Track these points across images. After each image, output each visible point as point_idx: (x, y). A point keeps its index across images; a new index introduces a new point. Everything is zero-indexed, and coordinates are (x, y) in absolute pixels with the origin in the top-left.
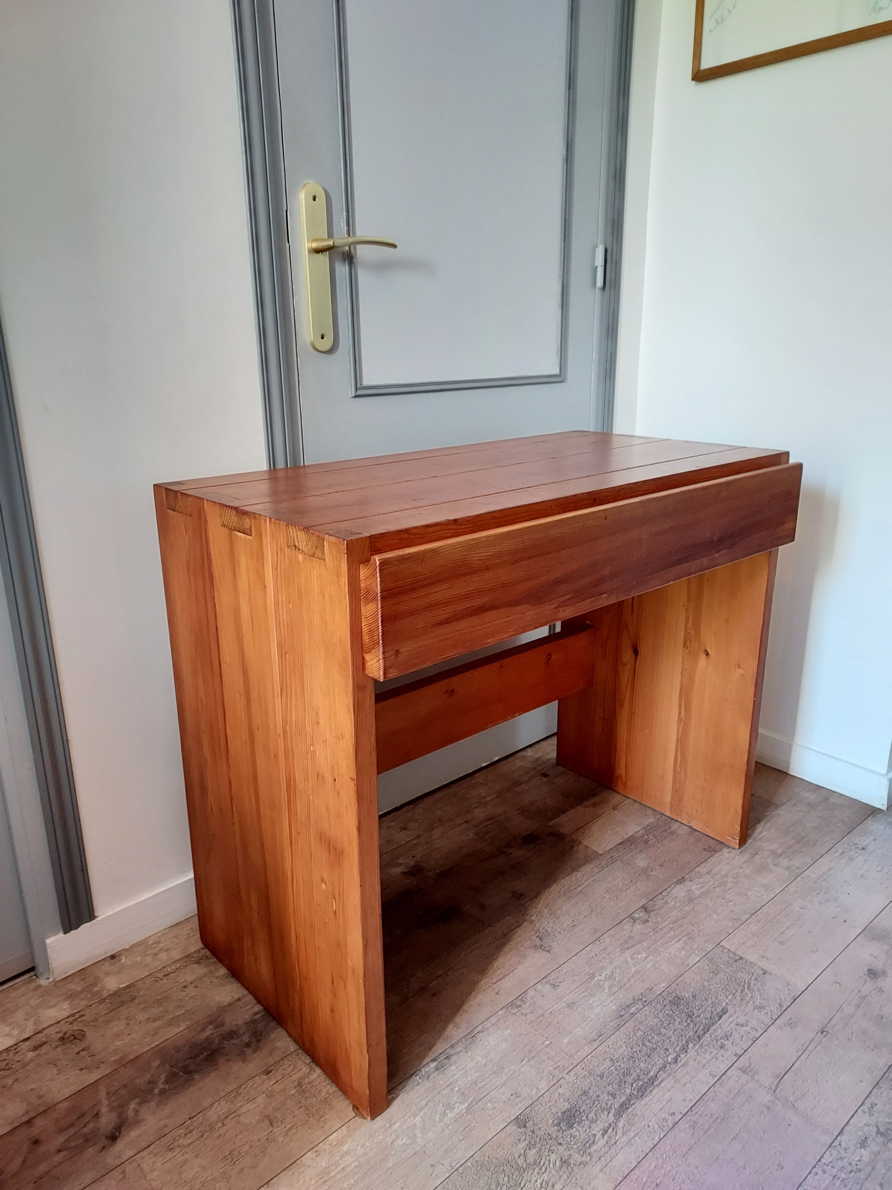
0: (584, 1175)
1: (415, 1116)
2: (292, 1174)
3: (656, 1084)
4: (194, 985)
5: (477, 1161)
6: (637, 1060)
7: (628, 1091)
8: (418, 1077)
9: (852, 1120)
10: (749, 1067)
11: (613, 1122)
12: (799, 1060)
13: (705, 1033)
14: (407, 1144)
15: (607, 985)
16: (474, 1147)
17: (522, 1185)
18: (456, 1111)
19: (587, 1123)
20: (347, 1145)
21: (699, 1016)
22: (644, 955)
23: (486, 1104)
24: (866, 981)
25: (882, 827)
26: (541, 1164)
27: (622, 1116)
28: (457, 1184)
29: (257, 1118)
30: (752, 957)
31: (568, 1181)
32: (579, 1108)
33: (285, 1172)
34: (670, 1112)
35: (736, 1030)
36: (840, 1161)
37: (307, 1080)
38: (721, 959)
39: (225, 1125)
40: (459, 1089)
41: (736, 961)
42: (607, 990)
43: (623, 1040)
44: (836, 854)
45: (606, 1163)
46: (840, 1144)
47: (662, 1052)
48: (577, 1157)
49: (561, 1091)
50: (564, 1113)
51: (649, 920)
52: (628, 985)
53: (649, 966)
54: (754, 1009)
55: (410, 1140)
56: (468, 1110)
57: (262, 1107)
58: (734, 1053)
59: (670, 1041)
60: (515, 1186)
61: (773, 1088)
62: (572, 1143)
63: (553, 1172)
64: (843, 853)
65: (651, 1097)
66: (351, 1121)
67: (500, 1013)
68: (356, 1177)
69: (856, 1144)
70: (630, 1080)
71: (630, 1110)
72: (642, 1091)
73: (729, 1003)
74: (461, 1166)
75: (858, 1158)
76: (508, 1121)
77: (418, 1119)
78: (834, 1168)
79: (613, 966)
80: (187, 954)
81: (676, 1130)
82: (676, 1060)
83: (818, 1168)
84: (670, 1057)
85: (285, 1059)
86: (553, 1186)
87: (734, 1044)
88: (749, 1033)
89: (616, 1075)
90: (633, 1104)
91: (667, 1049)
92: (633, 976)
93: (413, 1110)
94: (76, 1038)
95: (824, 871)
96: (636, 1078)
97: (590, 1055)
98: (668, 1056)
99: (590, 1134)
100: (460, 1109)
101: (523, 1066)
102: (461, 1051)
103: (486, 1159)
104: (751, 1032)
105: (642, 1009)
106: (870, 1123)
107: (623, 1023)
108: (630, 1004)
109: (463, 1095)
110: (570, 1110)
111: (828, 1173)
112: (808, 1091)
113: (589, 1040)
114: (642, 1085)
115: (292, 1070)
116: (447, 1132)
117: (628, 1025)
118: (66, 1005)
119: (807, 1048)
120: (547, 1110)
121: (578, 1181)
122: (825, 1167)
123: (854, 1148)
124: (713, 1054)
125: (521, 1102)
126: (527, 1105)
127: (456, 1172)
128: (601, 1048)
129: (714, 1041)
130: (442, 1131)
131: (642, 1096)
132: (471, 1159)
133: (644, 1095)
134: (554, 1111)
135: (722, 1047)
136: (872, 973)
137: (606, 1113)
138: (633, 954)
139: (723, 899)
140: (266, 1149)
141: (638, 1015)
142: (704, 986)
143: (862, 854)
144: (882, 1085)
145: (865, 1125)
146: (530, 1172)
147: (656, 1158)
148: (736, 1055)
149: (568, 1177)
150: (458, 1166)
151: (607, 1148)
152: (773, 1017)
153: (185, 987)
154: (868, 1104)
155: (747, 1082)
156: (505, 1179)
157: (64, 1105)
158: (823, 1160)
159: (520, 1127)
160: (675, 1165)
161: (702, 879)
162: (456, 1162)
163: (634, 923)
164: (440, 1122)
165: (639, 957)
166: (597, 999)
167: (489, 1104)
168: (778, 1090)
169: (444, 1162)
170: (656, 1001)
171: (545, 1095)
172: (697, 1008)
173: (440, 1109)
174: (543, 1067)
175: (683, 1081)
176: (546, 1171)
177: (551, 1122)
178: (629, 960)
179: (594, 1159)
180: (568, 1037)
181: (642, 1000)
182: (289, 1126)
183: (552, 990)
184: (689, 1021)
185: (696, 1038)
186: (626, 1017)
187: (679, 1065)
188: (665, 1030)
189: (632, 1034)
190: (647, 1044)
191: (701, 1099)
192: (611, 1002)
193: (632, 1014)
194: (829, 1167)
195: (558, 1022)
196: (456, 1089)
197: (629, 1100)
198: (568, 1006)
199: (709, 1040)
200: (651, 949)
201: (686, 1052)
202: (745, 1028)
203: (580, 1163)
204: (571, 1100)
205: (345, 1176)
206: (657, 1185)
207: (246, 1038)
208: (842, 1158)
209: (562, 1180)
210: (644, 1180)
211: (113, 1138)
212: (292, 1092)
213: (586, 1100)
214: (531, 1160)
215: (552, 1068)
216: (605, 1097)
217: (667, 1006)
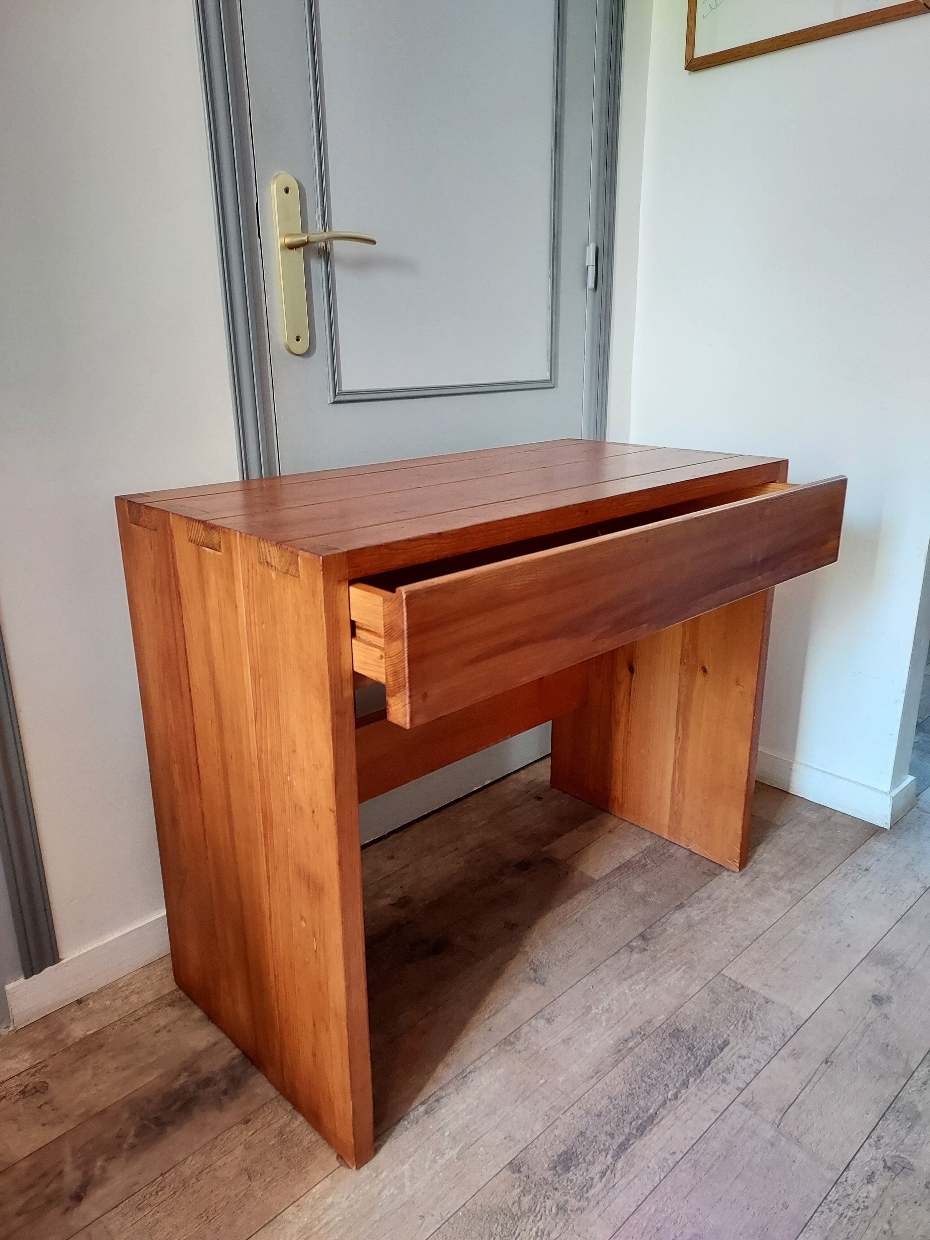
0: (581, 1222)
1: (403, 1163)
2: (272, 1231)
3: (655, 1122)
4: (167, 1029)
5: (468, 1210)
6: (636, 1097)
7: (627, 1131)
8: (406, 1122)
9: (858, 1154)
10: (752, 1101)
11: (611, 1163)
12: (804, 1091)
13: (706, 1067)
14: (394, 1195)
15: (604, 1018)
16: (465, 1196)
17: (516, 1235)
18: (447, 1157)
19: (584, 1165)
20: (331, 1197)
21: (700, 1049)
22: (642, 985)
23: (479, 1148)
24: (871, 1008)
25: (885, 847)
26: (537, 1211)
27: (620, 1157)
28: (448, 1235)
29: (235, 1171)
30: (753, 985)
31: (565, 1228)
32: (576, 1150)
33: (264, 1229)
34: (671, 1152)
35: (738, 1062)
36: (846, 1198)
37: (288, 1129)
38: (722, 988)
39: (199, 1181)
40: (450, 1134)
41: (737, 990)
42: (604, 1024)
43: (622, 1077)
44: (839, 876)
45: (604, 1208)
46: (846, 1180)
47: (662, 1088)
48: (574, 1203)
49: (556, 1132)
50: (560, 1156)
51: (647, 948)
52: (626, 1018)
53: (647, 997)
54: (757, 1040)
55: (397, 1191)
56: (460, 1155)
57: (239, 1159)
58: (736, 1086)
59: (670, 1076)
60: (509, 1236)
61: (776, 1122)
62: (569, 1188)
63: (549, 1219)
64: (845, 875)
65: (651, 1136)
66: (335, 1172)
67: (493, 1051)
68: (340, 1232)
69: (863, 1180)
70: (628, 1118)
71: (629, 1150)
72: (641, 1130)
73: (731, 1034)
74: (452, 1216)
75: (865, 1195)
76: (502, 1166)
77: (406, 1166)
78: (840, 1206)
79: (610, 999)
80: (160, 996)
81: (677, 1171)
82: (676, 1096)
83: (825, 1206)
84: (670, 1093)
85: (265, 1107)
86: (549, 1234)
87: (736, 1078)
88: (751, 1065)
89: (614, 1114)
90: (632, 1144)
91: (667, 1085)
92: (631, 1008)
93: (401, 1157)
94: (38, 1091)
95: (827, 893)
96: (635, 1117)
97: (587, 1094)
98: (667, 1092)
99: (587, 1178)
100: (451, 1155)
101: (517, 1107)
102: (452, 1093)
103: (479, 1208)
104: (753, 1064)
105: (640, 1043)
106: (877, 1156)
107: (621, 1058)
108: (628, 1039)
109: (454, 1140)
110: (565, 1153)
111: (834, 1211)
112: (813, 1125)
113: (586, 1077)
114: (641, 1124)
115: (272, 1119)
116: (437, 1180)
117: (626, 1060)
118: (27, 1055)
119: (811, 1079)
120: (542, 1153)
121: (575, 1228)
122: (831, 1205)
123: (861, 1184)
124: (715, 1088)
125: (515, 1145)
126: (521, 1149)
127: (447, 1223)
128: (598, 1085)
129: (716, 1075)
130: (432, 1180)
131: (642, 1134)
132: (463, 1209)
133: (644, 1135)
134: (549, 1154)
135: (724, 1080)
136: (877, 1000)
137: (604, 1154)
138: (631, 985)
139: (723, 925)
140: (244, 1205)
141: (637, 1050)
142: (705, 1018)
143: (865, 875)
144: (888, 1117)
145: (872, 1159)
146: (525, 1221)
147: (657, 1201)
148: (738, 1089)
149: (565, 1225)
150: (449, 1216)
151: (605, 1192)
152: (777, 1048)
153: (157, 1032)
154: (874, 1137)
155: (750, 1117)
156: (498, 1229)
157: (25, 1164)
158: (829, 1198)
159: (514, 1173)
160: (676, 1207)
161: (701, 905)
162: (447, 1212)
163: (631, 952)
164: (429, 1169)
165: (638, 987)
166: (594, 1033)
167: (482, 1149)
168: (782, 1124)
169: (434, 1213)
170: (655, 1034)
171: (540, 1138)
172: (698, 1040)
173: (430, 1155)
174: (537, 1107)
175: (684, 1118)
176: (541, 1219)
177: (547, 1165)
178: (627, 991)
179: (592, 1204)
180: (564, 1075)
181: (640, 1033)
182: (268, 1180)
183: (547, 1025)
184: (689, 1055)
185: (697, 1072)
186: (625, 1051)
187: (680, 1101)
188: (665, 1065)
189: (631, 1069)
190: (646, 1079)
191: (703, 1137)
192: (609, 1036)
193: (631, 1048)
194: (836, 1205)
195: (553, 1059)
196: (447, 1134)
197: (627, 1139)
198: (564, 1041)
199: (711, 1074)
200: (649, 979)
201: (687, 1087)
202: (747, 1061)
203: (578, 1209)
204: (567, 1142)
205: (329, 1231)
206: (658, 1230)
207: (223, 1085)
208: (849, 1195)
209: (559, 1227)
210: (645, 1224)
211: (78, 1198)
212: (273, 1142)
213: (583, 1142)
214: (525, 1206)
215: (547, 1109)
216: (603, 1137)
217: (667, 1040)
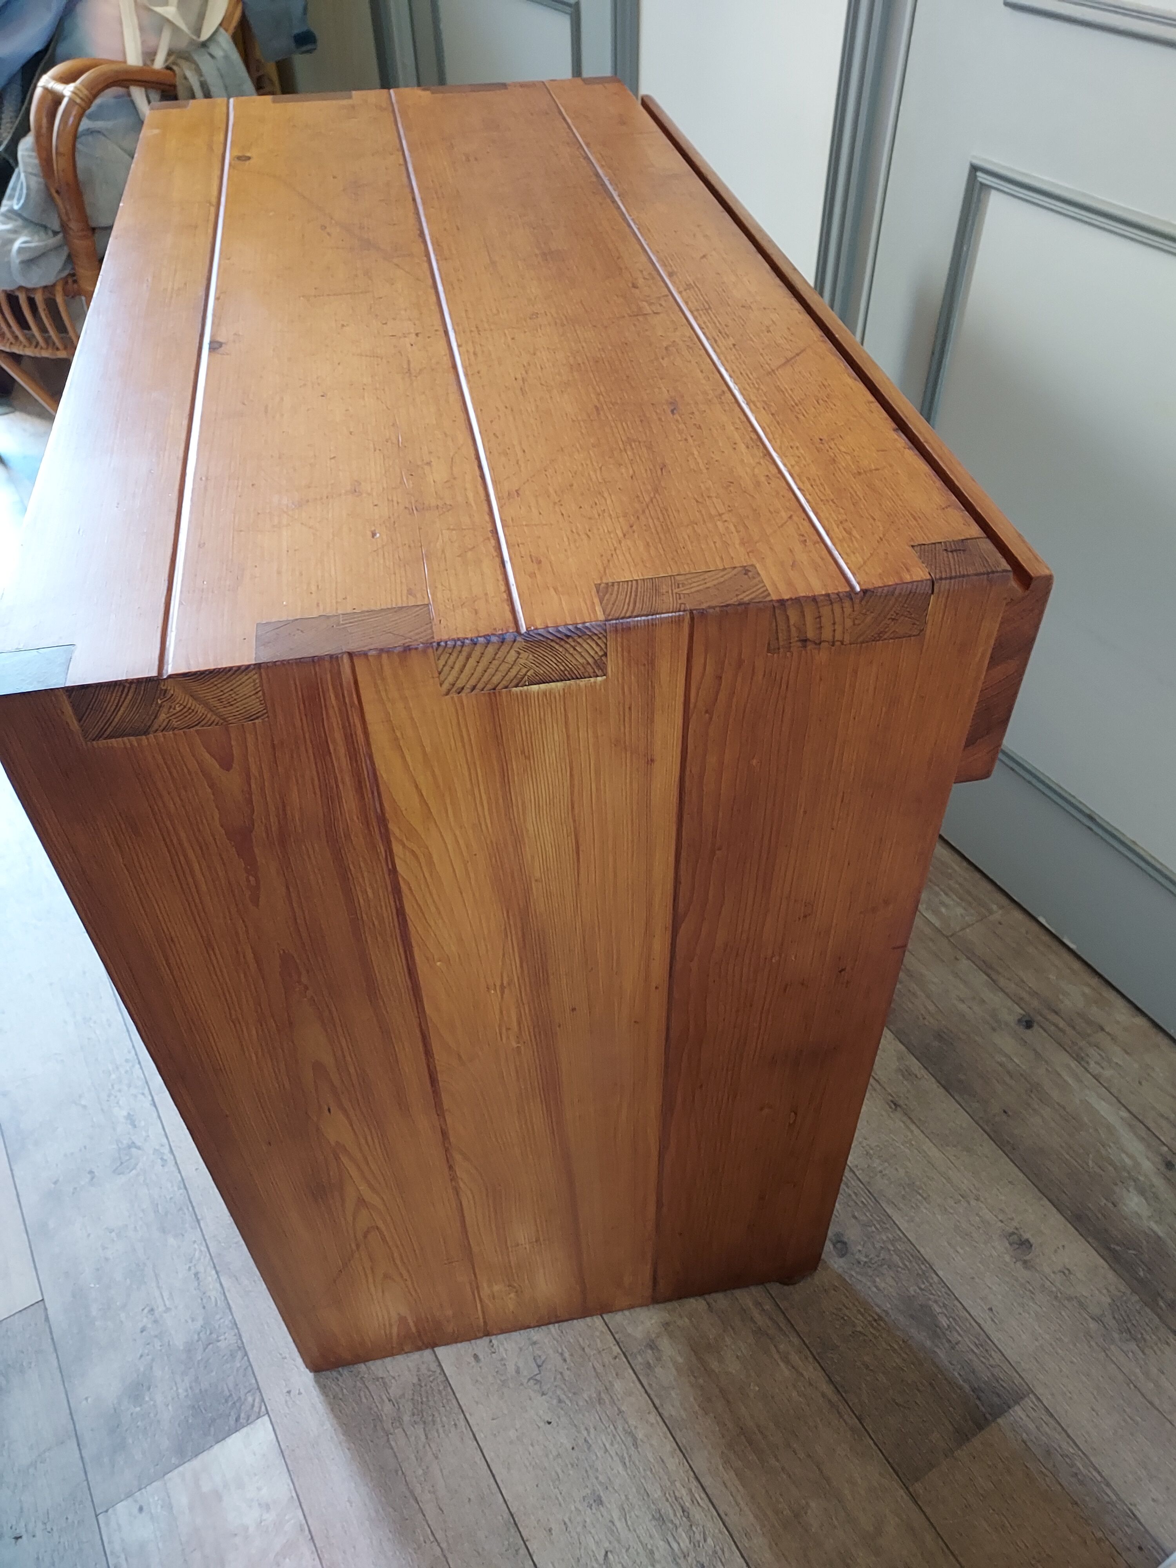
75: (121, 1102)
122: (130, 1064)
